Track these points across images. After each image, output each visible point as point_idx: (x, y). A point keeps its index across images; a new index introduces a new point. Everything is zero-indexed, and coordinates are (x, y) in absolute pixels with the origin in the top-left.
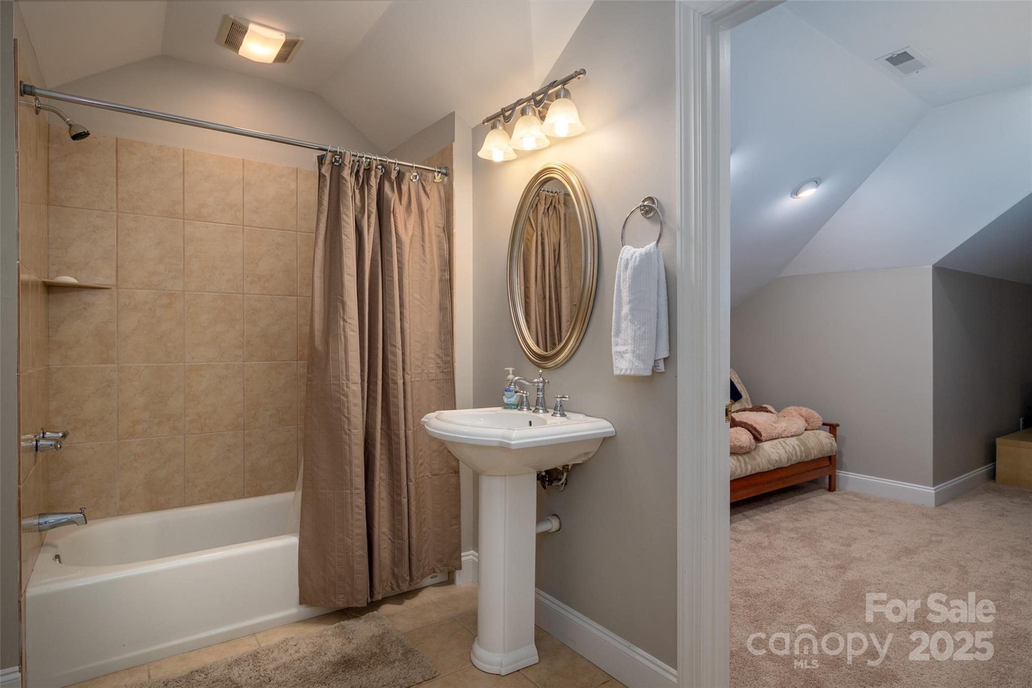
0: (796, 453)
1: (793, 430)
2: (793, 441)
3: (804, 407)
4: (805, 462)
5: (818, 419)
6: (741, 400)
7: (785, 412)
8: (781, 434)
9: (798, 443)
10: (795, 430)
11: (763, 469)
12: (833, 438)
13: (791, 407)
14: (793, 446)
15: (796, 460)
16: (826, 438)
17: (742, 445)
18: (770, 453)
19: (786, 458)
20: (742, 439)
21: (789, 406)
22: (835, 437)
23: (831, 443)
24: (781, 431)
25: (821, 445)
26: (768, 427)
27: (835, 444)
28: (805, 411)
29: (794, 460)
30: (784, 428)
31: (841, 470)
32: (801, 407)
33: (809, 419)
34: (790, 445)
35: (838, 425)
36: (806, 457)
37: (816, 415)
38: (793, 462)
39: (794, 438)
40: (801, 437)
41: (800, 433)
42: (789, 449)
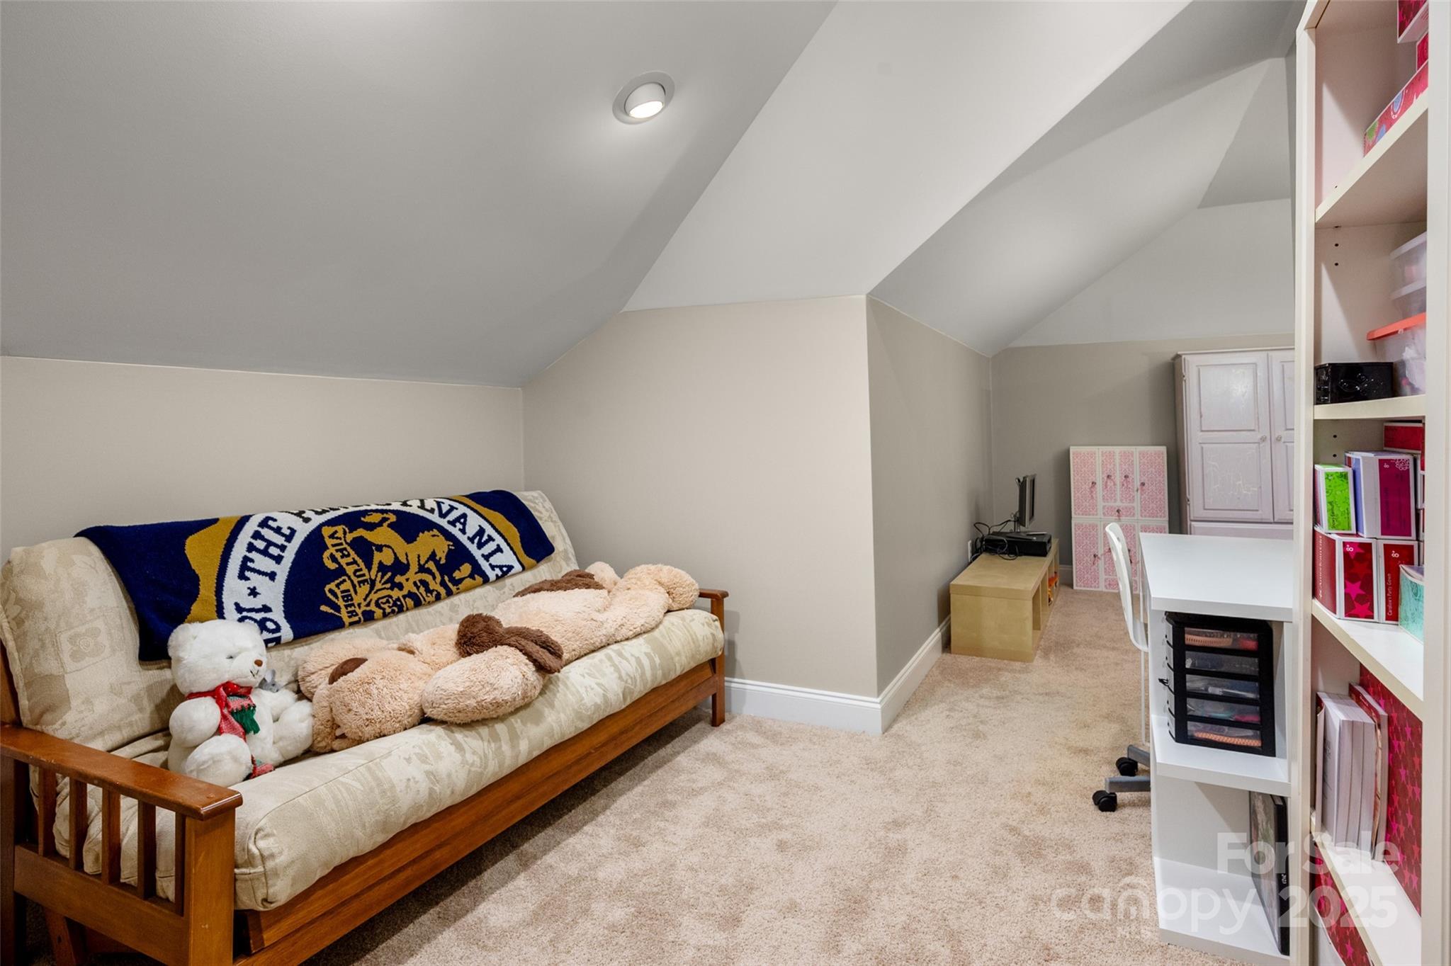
0: (643, 674)
1: (639, 623)
2: (638, 647)
3: (666, 564)
4: (663, 685)
5: (689, 585)
6: (553, 555)
7: (629, 579)
8: (614, 635)
9: (648, 650)
10: (642, 621)
11: (563, 735)
12: (718, 623)
13: (643, 566)
14: (638, 660)
15: (642, 689)
16: (703, 625)
17: (500, 698)
18: (582, 691)
19: (620, 692)
20: (502, 683)
21: (639, 565)
22: (721, 619)
23: (713, 635)
24: (613, 630)
25: (694, 642)
26: (585, 626)
27: (720, 635)
28: (667, 572)
29: (639, 690)
30: (619, 622)
31: (734, 677)
32: (660, 565)
33: (675, 589)
34: (630, 658)
35: (725, 595)
36: (664, 675)
37: (688, 579)
38: (636, 696)
39: (641, 640)
40: (656, 633)
41: (653, 624)
42: (629, 668)
